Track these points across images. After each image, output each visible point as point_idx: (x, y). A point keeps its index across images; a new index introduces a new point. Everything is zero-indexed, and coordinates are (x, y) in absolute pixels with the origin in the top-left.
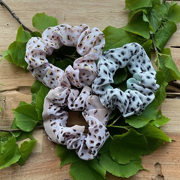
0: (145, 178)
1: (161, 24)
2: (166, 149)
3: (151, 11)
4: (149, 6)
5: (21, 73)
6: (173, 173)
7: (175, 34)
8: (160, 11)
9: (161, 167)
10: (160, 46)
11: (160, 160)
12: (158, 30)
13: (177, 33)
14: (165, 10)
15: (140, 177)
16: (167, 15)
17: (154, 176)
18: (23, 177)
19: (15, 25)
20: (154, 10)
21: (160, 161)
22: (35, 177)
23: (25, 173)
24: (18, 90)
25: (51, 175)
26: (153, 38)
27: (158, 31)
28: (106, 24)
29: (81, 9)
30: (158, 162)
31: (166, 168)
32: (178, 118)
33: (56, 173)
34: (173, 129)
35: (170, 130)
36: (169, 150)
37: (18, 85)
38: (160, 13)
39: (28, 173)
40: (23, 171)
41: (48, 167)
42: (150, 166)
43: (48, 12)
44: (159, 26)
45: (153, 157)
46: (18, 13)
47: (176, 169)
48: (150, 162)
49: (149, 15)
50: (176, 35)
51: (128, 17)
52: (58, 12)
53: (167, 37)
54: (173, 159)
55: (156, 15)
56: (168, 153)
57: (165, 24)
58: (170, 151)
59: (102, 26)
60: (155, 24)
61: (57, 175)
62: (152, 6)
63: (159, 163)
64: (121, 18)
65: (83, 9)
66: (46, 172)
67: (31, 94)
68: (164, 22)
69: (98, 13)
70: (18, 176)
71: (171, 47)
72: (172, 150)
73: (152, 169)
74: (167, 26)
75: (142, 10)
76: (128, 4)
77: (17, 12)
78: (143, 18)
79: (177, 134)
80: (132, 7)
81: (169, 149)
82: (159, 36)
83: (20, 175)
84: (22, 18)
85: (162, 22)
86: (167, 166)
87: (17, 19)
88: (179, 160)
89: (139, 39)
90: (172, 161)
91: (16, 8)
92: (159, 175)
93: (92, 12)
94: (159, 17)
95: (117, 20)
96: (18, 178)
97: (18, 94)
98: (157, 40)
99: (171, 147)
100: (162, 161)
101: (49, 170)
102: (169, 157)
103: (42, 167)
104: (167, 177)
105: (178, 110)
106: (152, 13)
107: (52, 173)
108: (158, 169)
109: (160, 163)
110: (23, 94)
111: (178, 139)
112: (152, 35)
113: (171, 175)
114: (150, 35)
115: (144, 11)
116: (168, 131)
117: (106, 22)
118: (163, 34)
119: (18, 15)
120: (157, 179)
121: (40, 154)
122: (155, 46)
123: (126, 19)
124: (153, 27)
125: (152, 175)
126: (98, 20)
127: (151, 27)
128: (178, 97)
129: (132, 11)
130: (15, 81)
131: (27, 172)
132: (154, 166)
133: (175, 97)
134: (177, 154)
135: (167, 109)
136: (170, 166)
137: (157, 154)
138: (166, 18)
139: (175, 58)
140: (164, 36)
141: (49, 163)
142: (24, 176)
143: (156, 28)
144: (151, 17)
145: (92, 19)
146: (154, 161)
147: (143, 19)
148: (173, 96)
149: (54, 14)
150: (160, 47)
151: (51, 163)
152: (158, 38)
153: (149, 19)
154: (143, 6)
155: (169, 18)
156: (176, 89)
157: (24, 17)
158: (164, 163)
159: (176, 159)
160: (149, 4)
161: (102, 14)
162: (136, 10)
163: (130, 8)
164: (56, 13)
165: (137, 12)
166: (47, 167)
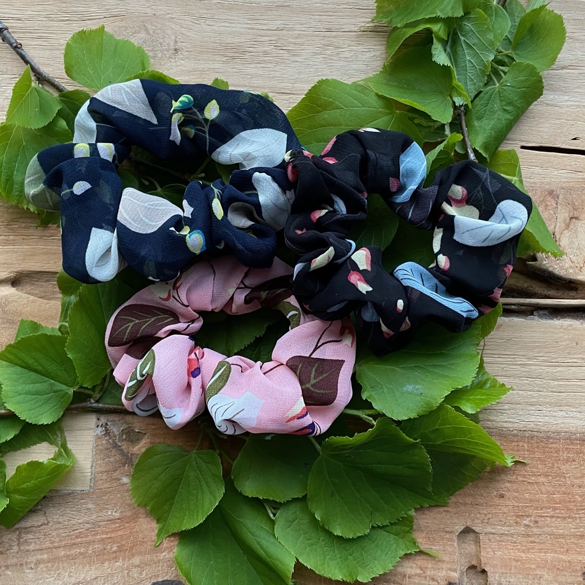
0: (425, 577)
1: (493, 73)
2: (498, 481)
3: (461, 28)
4: (450, 15)
5: (25, 227)
6: (517, 561)
7: (536, 107)
8: (490, 30)
9: (477, 541)
10: (485, 143)
11: (478, 519)
12: (481, 92)
13: (542, 101)
14: (505, 26)
15: (409, 572)
16: (512, 40)
17: (455, 570)
18: (27, 571)
19: (9, 68)
20: (468, 25)
21: (477, 521)
22: (66, 572)
23: (33, 559)
24: (15, 282)
25: (118, 564)
26: (463, 118)
27: (482, 95)
28: (312, 70)
29: (229, 17)
30: (469, 524)
31: (494, 545)
32: (538, 382)
33: (136, 560)
34: (522, 418)
35: (510, 422)
36: (508, 485)
37: (16, 266)
38: (488, 36)
39: (45, 556)
40: (28, 551)
41: (110, 538)
42: (442, 539)
43: (120, 27)
44: (486, 78)
45: (455, 510)
46: (21, 28)
47: (529, 549)
48: (442, 526)
50: (540, 108)
51: (383, 48)
52: (152, 25)
53: (508, 117)
54: (518, 516)
55: (475, 41)
56: (502, 496)
57: (505, 73)
58: (509, 491)
59: (297, 76)
60: (470, 73)
61: (138, 566)
62: (460, 13)
63: (474, 528)
64: (361, 48)
65: (236, 19)
66: (101, 556)
67: (61, 296)
68: (502, 66)
69: (284, 32)
70: (11, 568)
71: (523, 147)
72: (515, 486)
73: (450, 549)
74: (509, 79)
75: (428, 26)
76: (386, 4)
77: (18, 24)
78: (433, 52)
79: (535, 433)
80: (397, 16)
81: (505, 485)
82: (485, 111)
83: (16, 565)
84: (34, 43)
85: (496, 66)
86: (498, 538)
87: (17, 48)
88: (537, 519)
89: (416, 121)
90: (517, 523)
91: (14, 12)
92: (472, 567)
93: (265, 28)
94: (485, 48)
95: (347, 54)
96: (10, 573)
97: (15, 298)
98: (476, 123)
99: (514, 477)
100: (483, 522)
101: (115, 549)
102: (505, 510)
103: (91, 538)
104: (497, 576)
105: (541, 354)
106: (463, 36)
107: (124, 560)
108: (470, 547)
109: (477, 529)
110: (32, 298)
111: (536, 450)
112: (462, 108)
113: (510, 570)
114: (455, 107)
115: (436, 28)
116: (505, 425)
117: (312, 63)
118: (496, 106)
119: (22, 35)
120: (466, 579)
121: (84, 495)
122: (469, 144)
123: (378, 53)
124: (466, 83)
125: (449, 566)
126: (286, 55)
127: (456, 82)
128: (542, 312)
129: (396, 28)
130: (8, 252)
131: (42, 554)
132: (455, 538)
133: (532, 314)
134: (531, 501)
135: (506, 353)
136: (510, 538)
137: (469, 500)
138: (509, 52)
139: (535, 183)
140: (499, 112)
141: (113, 526)
142: (31, 568)
143: (475, 84)
144: (459, 49)
145: (266, 53)
146: (455, 521)
147: (431, 55)
148: (523, 307)
149: (139, 32)
150: (486, 147)
151: (119, 527)
152: (479, 118)
153: (454, 56)
154: (430, 14)
155: (519, 52)
156: (534, 287)
157: (39, 42)
158: (489, 529)
159: (528, 516)
160: (452, 8)
161: (299, 35)
162: (407, 26)
163: (389, 19)
164: (147, 30)
165: (411, 32)
166: (106, 538)
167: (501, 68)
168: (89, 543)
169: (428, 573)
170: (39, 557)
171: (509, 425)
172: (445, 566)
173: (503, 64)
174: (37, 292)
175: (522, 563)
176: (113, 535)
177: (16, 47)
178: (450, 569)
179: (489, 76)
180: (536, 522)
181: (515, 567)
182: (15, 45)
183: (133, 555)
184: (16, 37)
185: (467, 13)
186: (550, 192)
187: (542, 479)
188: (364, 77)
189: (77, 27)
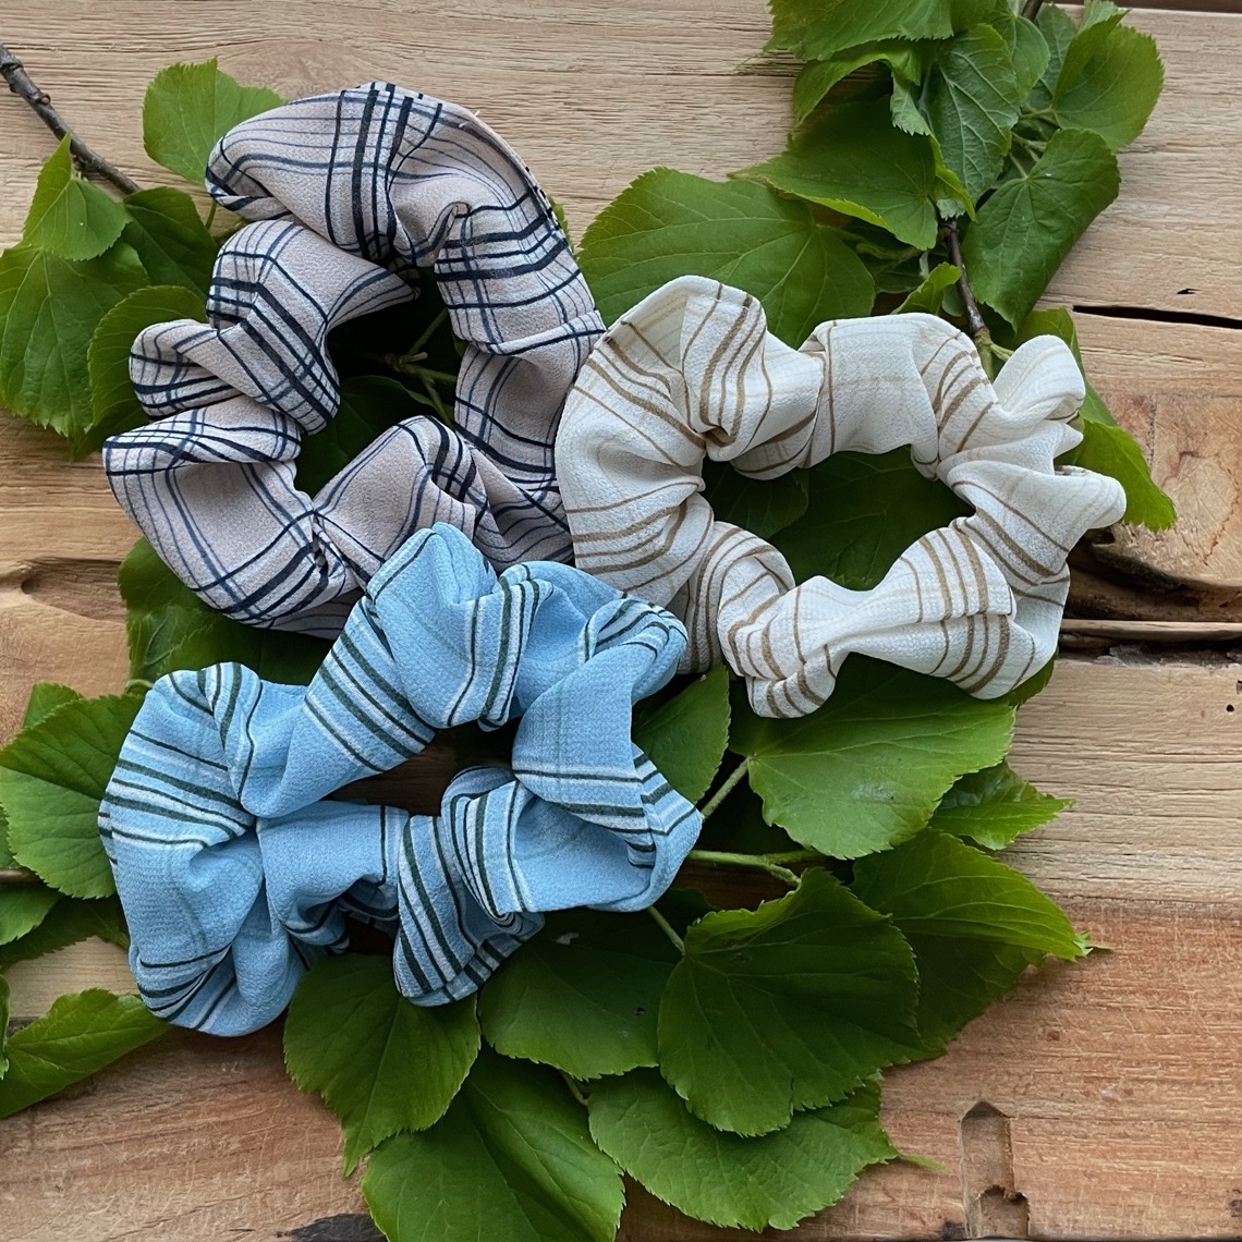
0: (896, 1211)
1: (1016, 153)
2: (1045, 1005)
3: (948, 63)
4: (927, 35)
5: (53, 469)
6: (1090, 1176)
7: (1104, 226)
8: (1009, 66)
9: (1004, 1134)
10: (1004, 294)
11: (1005, 1085)
12: (992, 191)
13: (1114, 216)
14: (1040, 60)
15: (861, 1200)
16: (1053, 93)
17: (959, 1197)
18: (48, 1194)
19: (24, 145)
20: (963, 57)
21: (1001, 1090)
22: (131, 1196)
23: (61, 1168)
24: (30, 581)
25: (241, 1179)
26: (956, 244)
27: (994, 197)
28: (641, 151)
29: (472, 45)
30: (986, 1095)
31: (1041, 1142)
32: (1124, 794)
33: (281, 1171)
34: (1092, 870)
35: (1067, 879)
36: (1066, 1012)
37: (34, 548)
38: (1005, 78)
39: (87, 1162)
40: (51, 1151)
41: (225, 1123)
42: (930, 1127)
43: (249, 64)
44: (1002, 163)
45: (954, 1066)
46: (48, 65)
47: (1114, 1151)
48: (929, 1101)
49: (930, 91)
50: (1109, 228)
51: (786, 107)
52: (315, 60)
53: (1051, 239)
54: (1089, 1080)
55: (979, 88)
56: (1054, 1037)
57: (1040, 154)
58: (1068, 1025)
59: (610, 162)
60: (969, 153)
61: (285, 1184)
62: (946, 32)
63: (996, 1105)
64: (741, 107)
65: (487, 48)
66: (206, 1162)
67: (124, 611)
68: (1033, 139)
69: (585, 76)
70: (14, 1188)
71: (1078, 309)
72: (1082, 1015)
73: (948, 1151)
74: (1050, 166)
75: (883, 56)
76: (793, 16)
77: (44, 58)
78: (895, 110)
79: (1121, 903)
80: (817, 39)
81: (1061, 1011)
82: (1003, 230)
83: (24, 1181)
84: (75, 96)
85: (1021, 140)
86: (1048, 1127)
87: (40, 105)
88: (1130, 1085)
89: (862, 248)
90: (1087, 1094)
91: (35, 33)
92: (995, 1192)
93: (546, 66)
94: (999, 103)
95: (713, 120)
96: (10, 1198)
97: (29, 615)
98: (986, 255)
99: (1079, 996)
100: (1015, 1092)
101: (234, 1146)
102: (1062, 1066)
103: (184, 1123)
104: (1048, 1207)
105: (1129, 737)
106: (953, 78)
107: (254, 1170)
108: (989, 1149)
109: (1001, 1107)
110: (64, 614)
111: (1124, 937)
112: (954, 225)
113: (1077, 1194)
114: (942, 223)
115: (898, 60)
116: (1057, 885)
117: (641, 137)
118: (1026, 219)
119: (50, 80)
120: (980, 1217)
122: (969, 297)
123: (777, 118)
124: (960, 173)
125: (946, 1187)
126: (588, 121)
127: (944, 168)
128: (1126, 650)
129: (816, 62)
130: (16, 519)
131: (81, 1158)
132: (958, 1127)
133: (1106, 653)
134: (1116, 1047)
135: (1053, 733)
136: (1074, 1127)
137: (985, 1044)
138: (1047, 111)
139: (1105, 382)
140: (1032, 232)
141: (232, 1097)
142: (58, 1189)
143: (979, 175)
144: (946, 104)
145: (547, 117)
146: (957, 1088)
147: (889, 115)
148: (1087, 639)
149: (288, 75)
150: (1008, 301)
151: (245, 1099)
152: (991, 245)
153: (934, 116)
154: (886, 32)
155: (1066, 112)
156: (1108, 596)
157: (85, 94)
158: (1028, 1107)
159: (1110, 1080)
160: (931, 21)
161: (615, 81)
162: (837, 57)
163: (800, 45)
164: (305, 71)
165: (847, 69)
166: (217, 1124)
167: (1030, 143)
168: (180, 1133)
169: (902, 1201)
170: (75, 1164)
171: (1066, 885)
172: (938, 1186)
173: (1034, 136)
174: (74, 603)
175: (1100, 1181)
176: (231, 1117)
177: (39, 101)
178: (948, 1194)
179: (1007, 159)
180: (1129, 1092)
181: (1087, 1187)
182: (36, 97)
183: (274, 1160)
184: (37, 83)
185: (960, 33)
186: (1139, 401)
187: (1139, 1001)
188: (748, 164)
189: (162, 63)
